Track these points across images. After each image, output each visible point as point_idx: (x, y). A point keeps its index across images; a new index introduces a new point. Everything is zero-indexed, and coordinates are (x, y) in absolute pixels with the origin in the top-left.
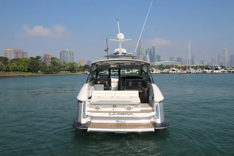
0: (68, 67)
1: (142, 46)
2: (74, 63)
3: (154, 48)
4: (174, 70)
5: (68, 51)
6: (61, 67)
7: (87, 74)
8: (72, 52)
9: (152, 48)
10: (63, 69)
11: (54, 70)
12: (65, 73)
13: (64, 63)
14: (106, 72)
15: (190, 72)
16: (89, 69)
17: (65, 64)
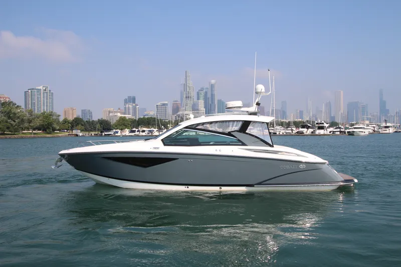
0: (38, 123)
1: (190, 83)
2: (51, 114)
3: (212, 86)
5: (40, 90)
6: (23, 121)
7: (77, 135)
8: (50, 91)
9: (209, 87)
10: (26, 125)
11: (8, 128)
12: (31, 133)
13: (31, 112)
14: (117, 132)
15: (274, 133)
16: (82, 125)
17: (32, 115)
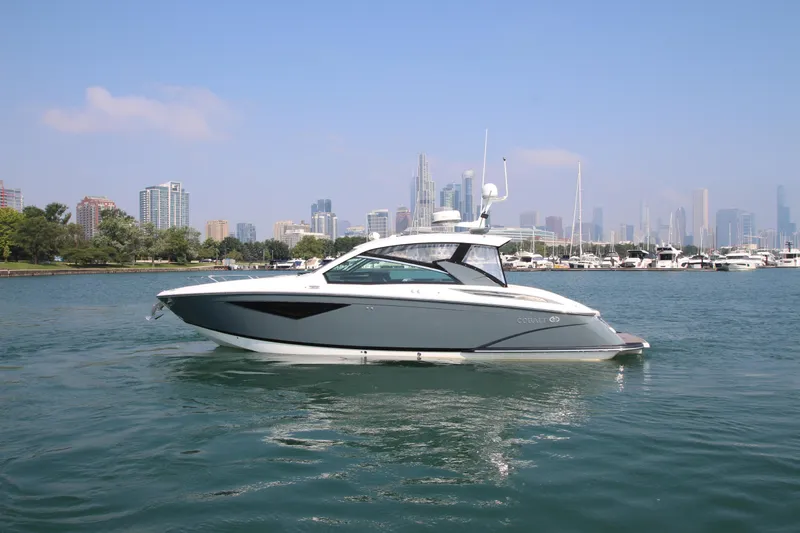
0: (162, 246)
1: (429, 177)
2: (185, 232)
3: (468, 181)
4: (527, 259)
5: (167, 188)
6: (136, 242)
7: (229, 268)
8: (183, 190)
10: (143, 249)
11: (112, 255)
12: (151, 265)
13: (150, 229)
14: (299, 264)
15: (579, 266)
16: (238, 251)
17: (152, 234)
